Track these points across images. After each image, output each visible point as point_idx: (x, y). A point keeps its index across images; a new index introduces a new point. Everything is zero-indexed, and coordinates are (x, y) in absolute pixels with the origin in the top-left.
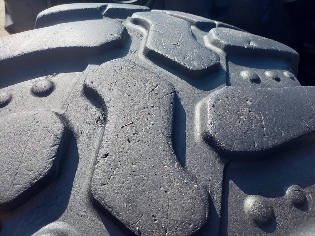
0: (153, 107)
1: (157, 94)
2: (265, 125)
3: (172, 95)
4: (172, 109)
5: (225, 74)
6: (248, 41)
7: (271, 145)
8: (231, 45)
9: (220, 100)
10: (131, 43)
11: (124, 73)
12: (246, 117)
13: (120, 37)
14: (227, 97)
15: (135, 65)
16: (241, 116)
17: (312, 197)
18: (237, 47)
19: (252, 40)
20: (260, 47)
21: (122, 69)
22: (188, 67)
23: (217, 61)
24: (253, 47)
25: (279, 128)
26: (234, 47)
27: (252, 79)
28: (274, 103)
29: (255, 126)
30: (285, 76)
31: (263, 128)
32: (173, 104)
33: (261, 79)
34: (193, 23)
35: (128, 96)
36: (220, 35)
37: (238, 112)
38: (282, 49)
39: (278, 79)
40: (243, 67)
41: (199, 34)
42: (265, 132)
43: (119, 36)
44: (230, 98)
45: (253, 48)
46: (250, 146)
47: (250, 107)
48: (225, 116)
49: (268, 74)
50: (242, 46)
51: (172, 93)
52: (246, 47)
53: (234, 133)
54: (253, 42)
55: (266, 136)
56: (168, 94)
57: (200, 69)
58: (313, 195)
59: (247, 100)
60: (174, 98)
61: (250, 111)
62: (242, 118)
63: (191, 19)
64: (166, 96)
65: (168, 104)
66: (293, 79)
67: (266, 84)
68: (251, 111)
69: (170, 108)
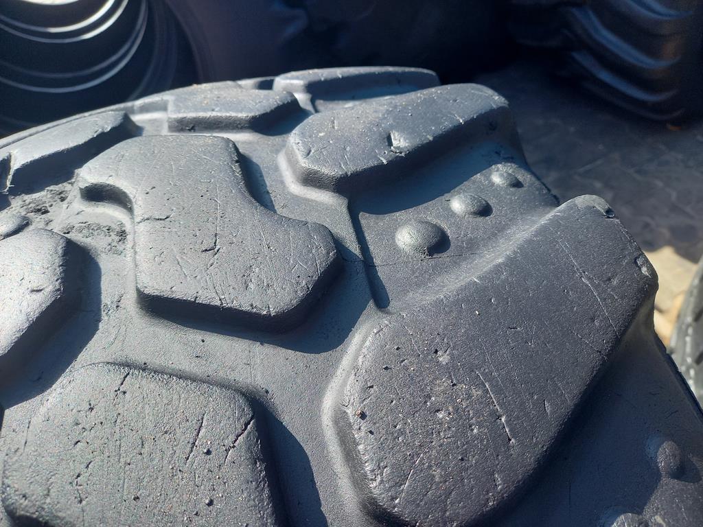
0: (211, 503)
1: (209, 452)
2: (501, 408)
3: (250, 433)
4: (263, 479)
5: (360, 267)
6: (384, 139)
7: (532, 460)
8: (349, 174)
9: (372, 387)
10: (100, 277)
11: (101, 423)
12: (451, 409)
13: (59, 290)
14: (386, 368)
15: (126, 377)
16: (438, 411)
17: (664, 521)
18: (365, 171)
19: (392, 127)
20: (417, 142)
21: (92, 409)
22: (265, 313)
23: (328, 253)
24: (401, 153)
25: (535, 397)
26: (357, 176)
27: (428, 248)
28: (500, 323)
29: (480, 426)
30: (498, 185)
31: (499, 417)
32: (262, 461)
33: (449, 232)
34: (242, 125)
35: (134, 499)
36: (313, 151)
37: (426, 402)
38: (467, 117)
39: (485, 211)
40: (398, 214)
41: (265, 155)
42: (507, 430)
43: (58, 287)
44: (396, 368)
45: (403, 155)
46: (488, 492)
47: (449, 370)
48: (402, 432)
49: (458, 204)
50: (376, 163)
51: (247, 425)
52: (385, 162)
53: (437, 473)
54: (396, 134)
55: (513, 440)
56: (238, 436)
57: (295, 302)
58: (665, 513)
59: (436, 352)
60: (257, 441)
61: (454, 385)
62: (441, 416)
63: (233, 114)
64: (234, 447)
65: (245, 470)
66: (517, 184)
67: (462, 242)
68: (454, 382)
69: (257, 480)
